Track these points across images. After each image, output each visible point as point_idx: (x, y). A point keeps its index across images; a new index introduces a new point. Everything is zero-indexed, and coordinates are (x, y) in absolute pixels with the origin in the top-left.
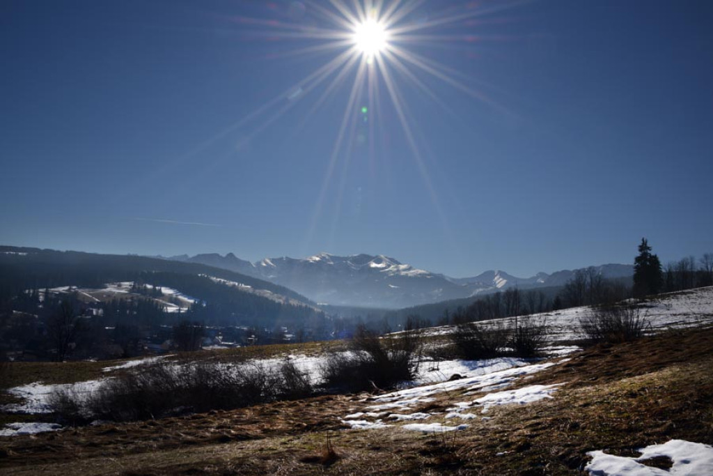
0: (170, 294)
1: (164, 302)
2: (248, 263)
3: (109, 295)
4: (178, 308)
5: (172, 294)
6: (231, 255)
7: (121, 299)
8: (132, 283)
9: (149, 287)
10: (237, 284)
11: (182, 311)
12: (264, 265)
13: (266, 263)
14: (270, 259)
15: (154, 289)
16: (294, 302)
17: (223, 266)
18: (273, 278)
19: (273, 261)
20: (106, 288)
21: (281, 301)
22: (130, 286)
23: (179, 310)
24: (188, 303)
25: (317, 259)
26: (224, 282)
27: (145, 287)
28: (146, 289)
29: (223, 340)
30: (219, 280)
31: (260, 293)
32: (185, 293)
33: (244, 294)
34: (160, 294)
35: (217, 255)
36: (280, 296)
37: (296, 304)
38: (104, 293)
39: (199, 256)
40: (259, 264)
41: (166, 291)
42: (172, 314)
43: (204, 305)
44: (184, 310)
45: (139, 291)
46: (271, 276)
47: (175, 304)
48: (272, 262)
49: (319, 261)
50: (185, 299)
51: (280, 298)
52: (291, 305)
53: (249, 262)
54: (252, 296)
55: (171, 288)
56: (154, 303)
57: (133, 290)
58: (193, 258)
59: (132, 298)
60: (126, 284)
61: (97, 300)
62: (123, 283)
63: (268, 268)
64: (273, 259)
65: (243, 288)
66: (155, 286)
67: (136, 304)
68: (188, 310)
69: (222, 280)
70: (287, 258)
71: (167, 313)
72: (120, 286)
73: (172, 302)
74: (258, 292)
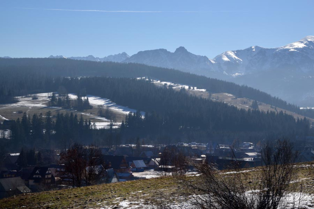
0: (99, 106)
1: (92, 116)
2: (205, 59)
3: (21, 111)
4: (109, 124)
5: (101, 106)
6: (181, 50)
7: (35, 116)
8: (51, 94)
9: (73, 97)
10: (187, 87)
11: (114, 127)
12: (226, 59)
13: (228, 56)
14: (234, 51)
15: (79, 100)
16: (264, 108)
17: (169, 65)
18: (238, 77)
19: (238, 53)
20: (17, 101)
21: (247, 107)
22: (49, 97)
23: (111, 125)
24: (123, 115)
25: (301, 46)
26: (170, 86)
27: (68, 97)
28: (69, 101)
29: (161, 163)
30: (163, 83)
31: (218, 98)
32: (119, 104)
33: (196, 100)
34: (87, 106)
35: (164, 51)
36: (245, 99)
37: (266, 111)
38: (15, 109)
39: (140, 53)
40: (219, 59)
41: (94, 101)
42: (102, 130)
43: (143, 117)
44: (117, 125)
45: (60, 103)
46: (237, 74)
47: (106, 118)
48: (236, 55)
49: (304, 48)
50: (120, 111)
51: (245, 103)
52: (258, 112)
53: (205, 57)
54: (207, 102)
55: (102, 97)
56: (78, 118)
57: (52, 102)
58: (134, 56)
59: (49, 114)
60: (45, 96)
61: (4, 118)
62: (39, 95)
63: (232, 64)
64: (238, 51)
65: (194, 92)
66: (79, 96)
67: (55, 120)
68: (123, 125)
69: (169, 84)
70: (257, 47)
71: (96, 130)
72: (35, 98)
73: (102, 116)
74: (215, 97)
